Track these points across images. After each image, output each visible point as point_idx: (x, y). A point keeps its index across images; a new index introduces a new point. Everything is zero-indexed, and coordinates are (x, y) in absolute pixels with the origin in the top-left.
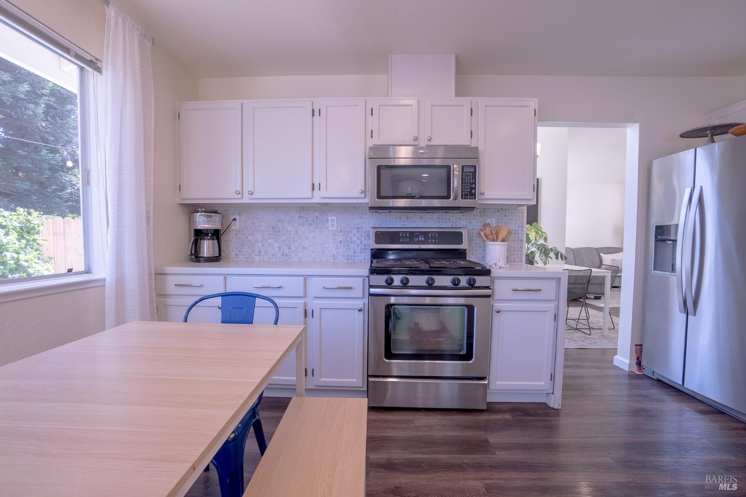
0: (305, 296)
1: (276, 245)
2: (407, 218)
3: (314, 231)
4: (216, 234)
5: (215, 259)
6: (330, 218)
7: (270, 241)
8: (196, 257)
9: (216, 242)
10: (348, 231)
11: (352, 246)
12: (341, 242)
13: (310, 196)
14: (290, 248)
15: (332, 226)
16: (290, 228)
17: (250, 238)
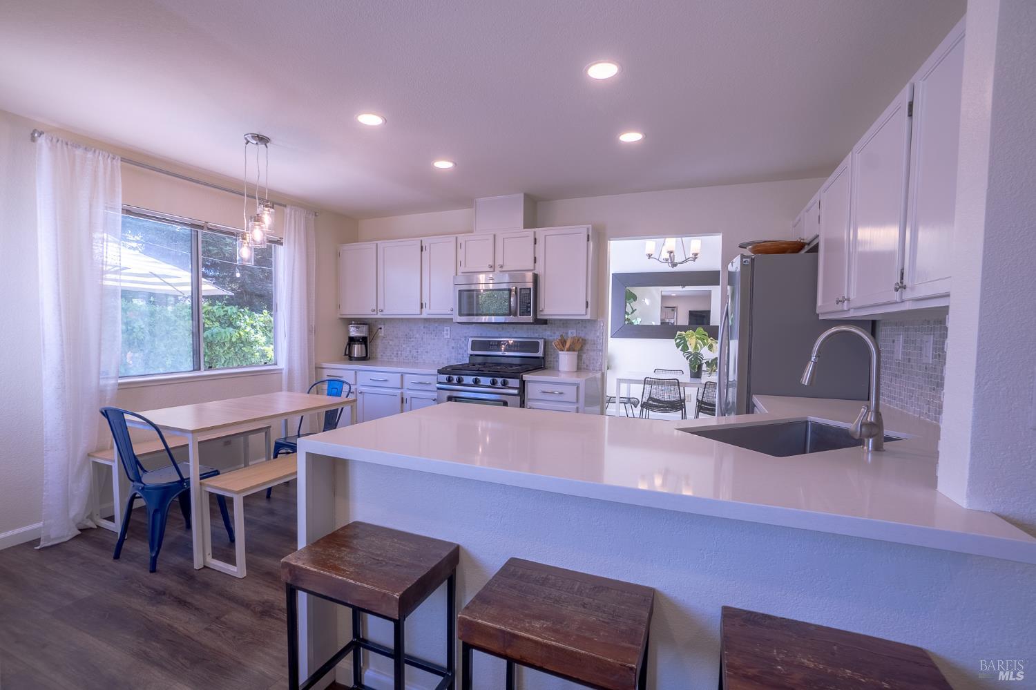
0: (402, 388)
1: (408, 349)
2: (503, 329)
3: (434, 339)
4: (363, 341)
5: (364, 359)
6: (446, 328)
7: (404, 346)
8: (350, 357)
9: (363, 346)
10: (458, 339)
11: (461, 351)
12: (453, 348)
13: (419, 313)
14: (417, 352)
15: (447, 334)
16: (417, 336)
17: (391, 343)
